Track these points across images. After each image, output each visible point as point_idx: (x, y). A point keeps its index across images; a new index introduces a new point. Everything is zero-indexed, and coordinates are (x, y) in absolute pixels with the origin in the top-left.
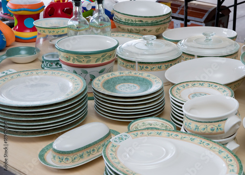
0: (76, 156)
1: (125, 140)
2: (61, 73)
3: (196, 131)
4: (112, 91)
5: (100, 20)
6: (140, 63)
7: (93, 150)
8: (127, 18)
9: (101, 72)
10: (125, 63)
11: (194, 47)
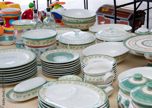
0: (26, 95)
1: (51, 86)
2: (23, 51)
3: (90, 81)
4: (51, 61)
5: (49, 21)
6: (70, 45)
7: (36, 92)
8: (69, 19)
9: (47, 50)
10: (63, 45)
11: (104, 36)
